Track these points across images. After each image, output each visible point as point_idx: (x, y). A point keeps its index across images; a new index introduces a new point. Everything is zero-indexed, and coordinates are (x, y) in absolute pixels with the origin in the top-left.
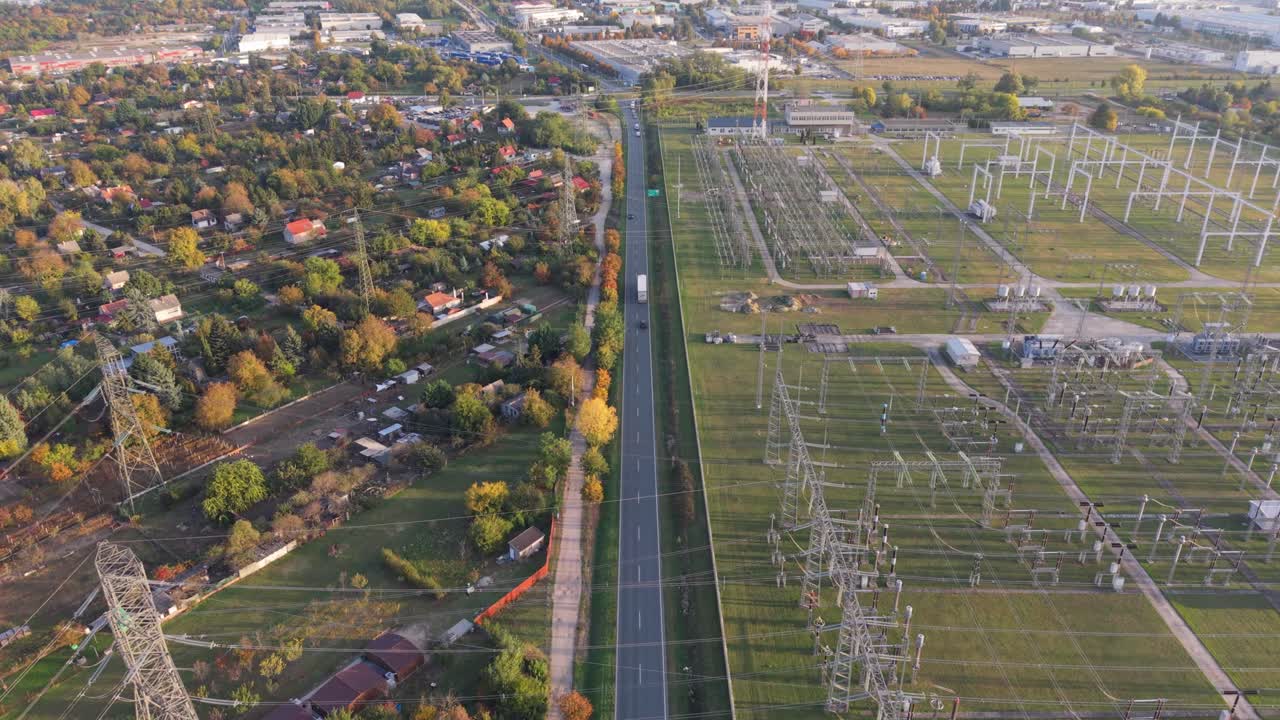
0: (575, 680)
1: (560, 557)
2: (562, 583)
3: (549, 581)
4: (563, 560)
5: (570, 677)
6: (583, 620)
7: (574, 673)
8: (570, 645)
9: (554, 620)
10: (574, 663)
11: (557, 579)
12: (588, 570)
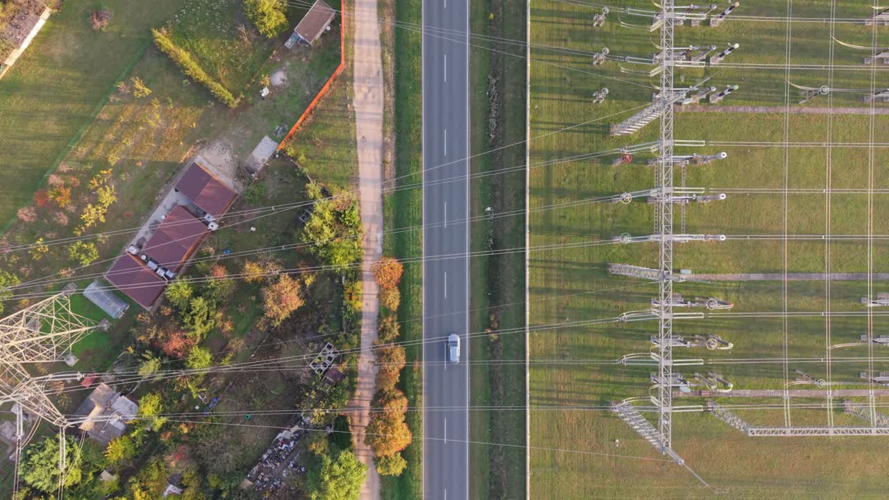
0: (385, 219)
1: (356, 36)
2: (363, 80)
3: (347, 79)
4: (361, 42)
5: (379, 215)
6: (388, 139)
7: (384, 214)
8: (378, 175)
9: (359, 138)
10: (383, 196)
11: (356, 74)
12: (389, 58)
